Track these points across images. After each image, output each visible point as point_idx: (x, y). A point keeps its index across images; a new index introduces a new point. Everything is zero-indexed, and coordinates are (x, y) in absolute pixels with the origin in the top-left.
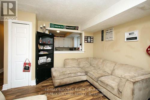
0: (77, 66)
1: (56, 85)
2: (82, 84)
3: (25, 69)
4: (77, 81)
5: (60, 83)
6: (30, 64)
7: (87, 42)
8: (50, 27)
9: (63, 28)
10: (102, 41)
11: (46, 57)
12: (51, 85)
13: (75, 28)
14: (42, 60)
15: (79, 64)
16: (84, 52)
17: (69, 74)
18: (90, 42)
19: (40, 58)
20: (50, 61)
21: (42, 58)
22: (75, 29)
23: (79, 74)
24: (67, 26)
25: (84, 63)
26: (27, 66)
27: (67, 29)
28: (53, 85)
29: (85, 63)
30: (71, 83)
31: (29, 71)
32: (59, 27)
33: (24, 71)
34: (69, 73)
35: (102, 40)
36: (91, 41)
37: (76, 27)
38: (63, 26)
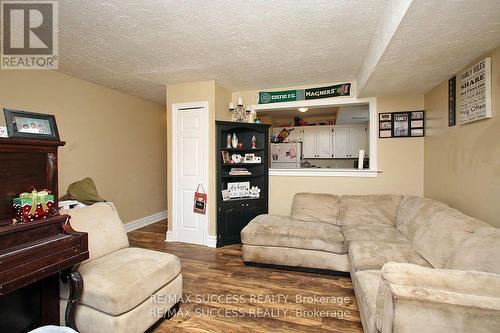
0: (334, 221)
1: (248, 257)
2: (324, 280)
3: (197, 206)
4: (310, 266)
5: (258, 256)
6: (204, 196)
7: (393, 136)
8: (260, 103)
9: (294, 99)
10: (450, 125)
11: (247, 184)
12: (237, 256)
13: (339, 90)
14: (237, 191)
15: (340, 215)
16: (375, 175)
17: (283, 236)
18: (409, 135)
19: (230, 185)
20: (258, 196)
21: (235, 184)
22: (336, 94)
23: (317, 243)
24: (307, 91)
25: (366, 212)
26: (200, 199)
27: (308, 98)
28: (241, 256)
29: (366, 216)
30: (288, 263)
31: (204, 213)
32: (284, 97)
33: (195, 211)
34: (284, 232)
35: (453, 122)
36: (410, 128)
37: (340, 86)
38: (294, 92)
